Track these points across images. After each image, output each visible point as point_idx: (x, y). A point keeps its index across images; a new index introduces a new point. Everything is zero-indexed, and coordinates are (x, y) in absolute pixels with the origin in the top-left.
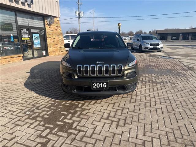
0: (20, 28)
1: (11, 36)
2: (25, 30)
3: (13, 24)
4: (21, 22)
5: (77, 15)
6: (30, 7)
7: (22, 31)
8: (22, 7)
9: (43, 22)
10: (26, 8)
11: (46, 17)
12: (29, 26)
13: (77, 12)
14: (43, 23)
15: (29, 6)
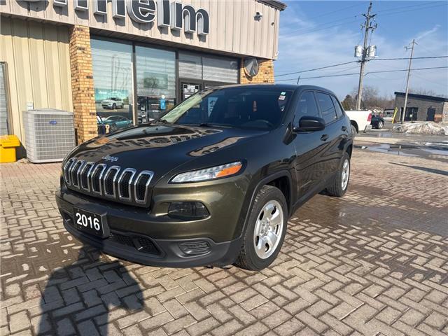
0: (182, 83)
1: (161, 99)
2: (192, 88)
3: (169, 75)
4: (186, 73)
5: (360, 54)
6: (205, 41)
7: (186, 91)
8: (187, 41)
9: (237, 71)
10: (195, 42)
11: (244, 61)
12: (204, 79)
13: (360, 49)
14: (237, 75)
15: (202, 38)
